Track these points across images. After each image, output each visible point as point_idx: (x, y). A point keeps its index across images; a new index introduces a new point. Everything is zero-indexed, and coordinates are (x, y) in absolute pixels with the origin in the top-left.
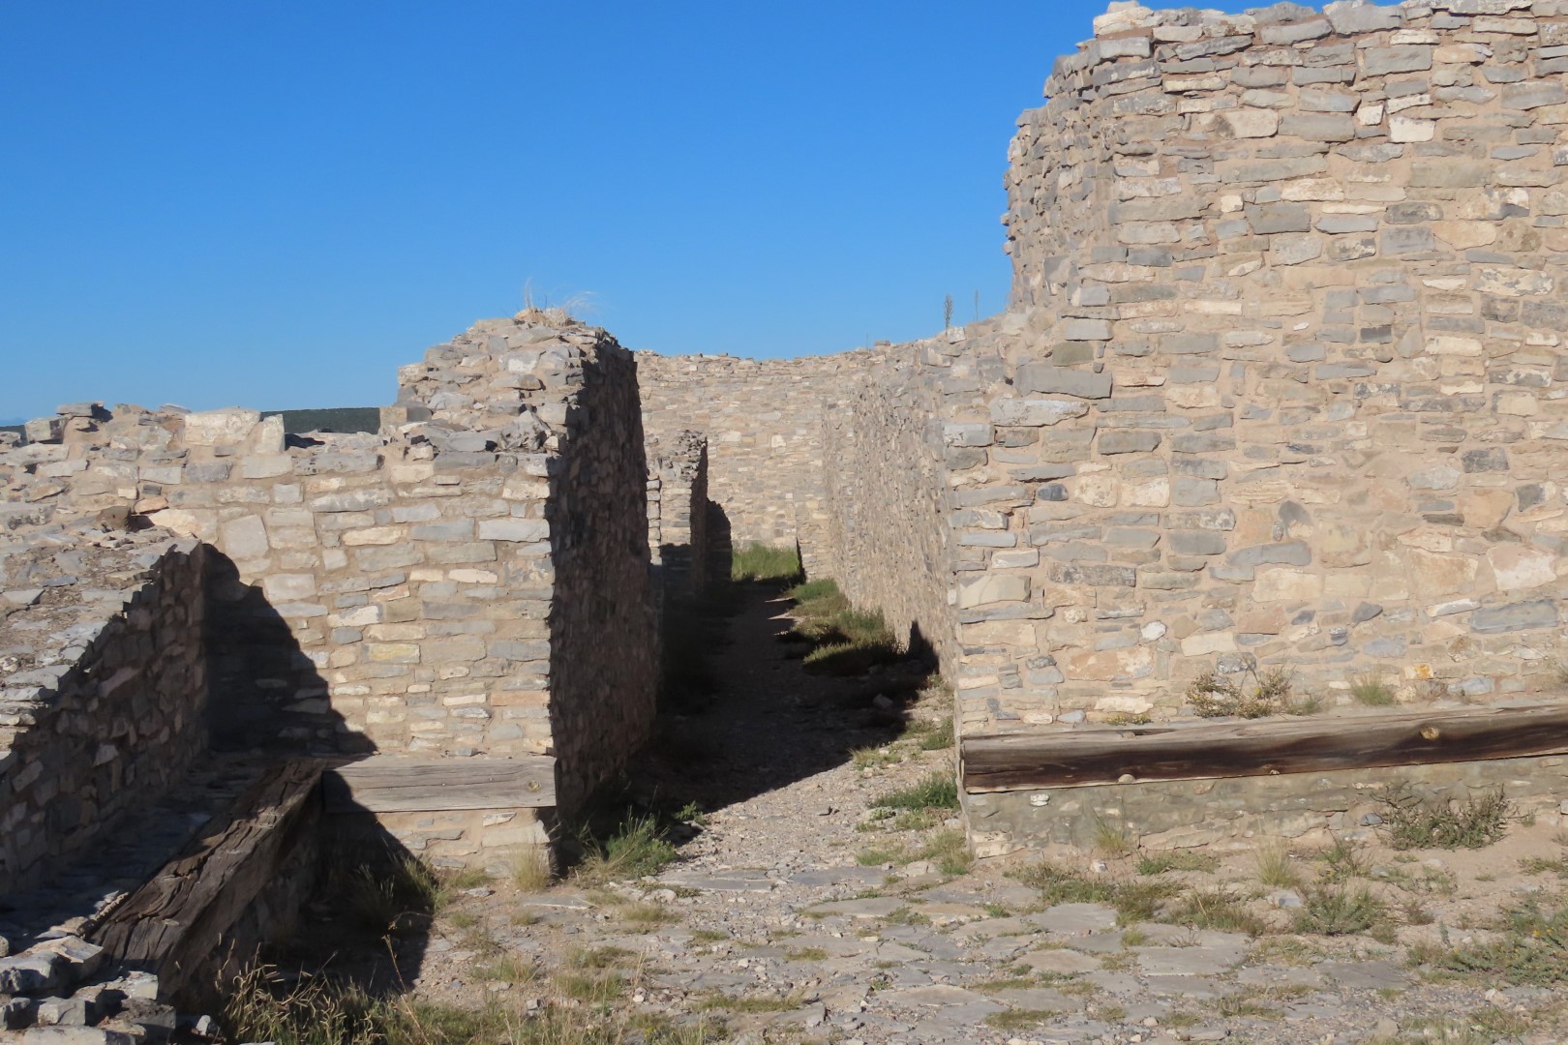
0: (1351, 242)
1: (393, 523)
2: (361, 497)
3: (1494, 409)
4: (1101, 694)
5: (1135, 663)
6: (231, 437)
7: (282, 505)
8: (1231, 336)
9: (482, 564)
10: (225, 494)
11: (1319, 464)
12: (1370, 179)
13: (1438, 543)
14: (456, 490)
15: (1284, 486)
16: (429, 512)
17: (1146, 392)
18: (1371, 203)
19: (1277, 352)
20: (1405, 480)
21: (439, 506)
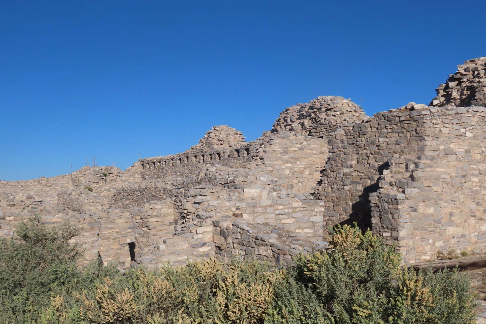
0: (460, 157)
1: (292, 217)
2: (286, 211)
3: (480, 193)
4: (421, 256)
5: (428, 248)
6: (255, 195)
7: (269, 213)
8: (443, 176)
9: (310, 228)
10: (256, 210)
11: (456, 204)
12: (463, 144)
13: (473, 221)
14: (305, 209)
15: (450, 209)
16: (300, 215)
17: (429, 188)
18: (463, 149)
19: (449, 180)
20: (468, 208)
21: (302, 213)
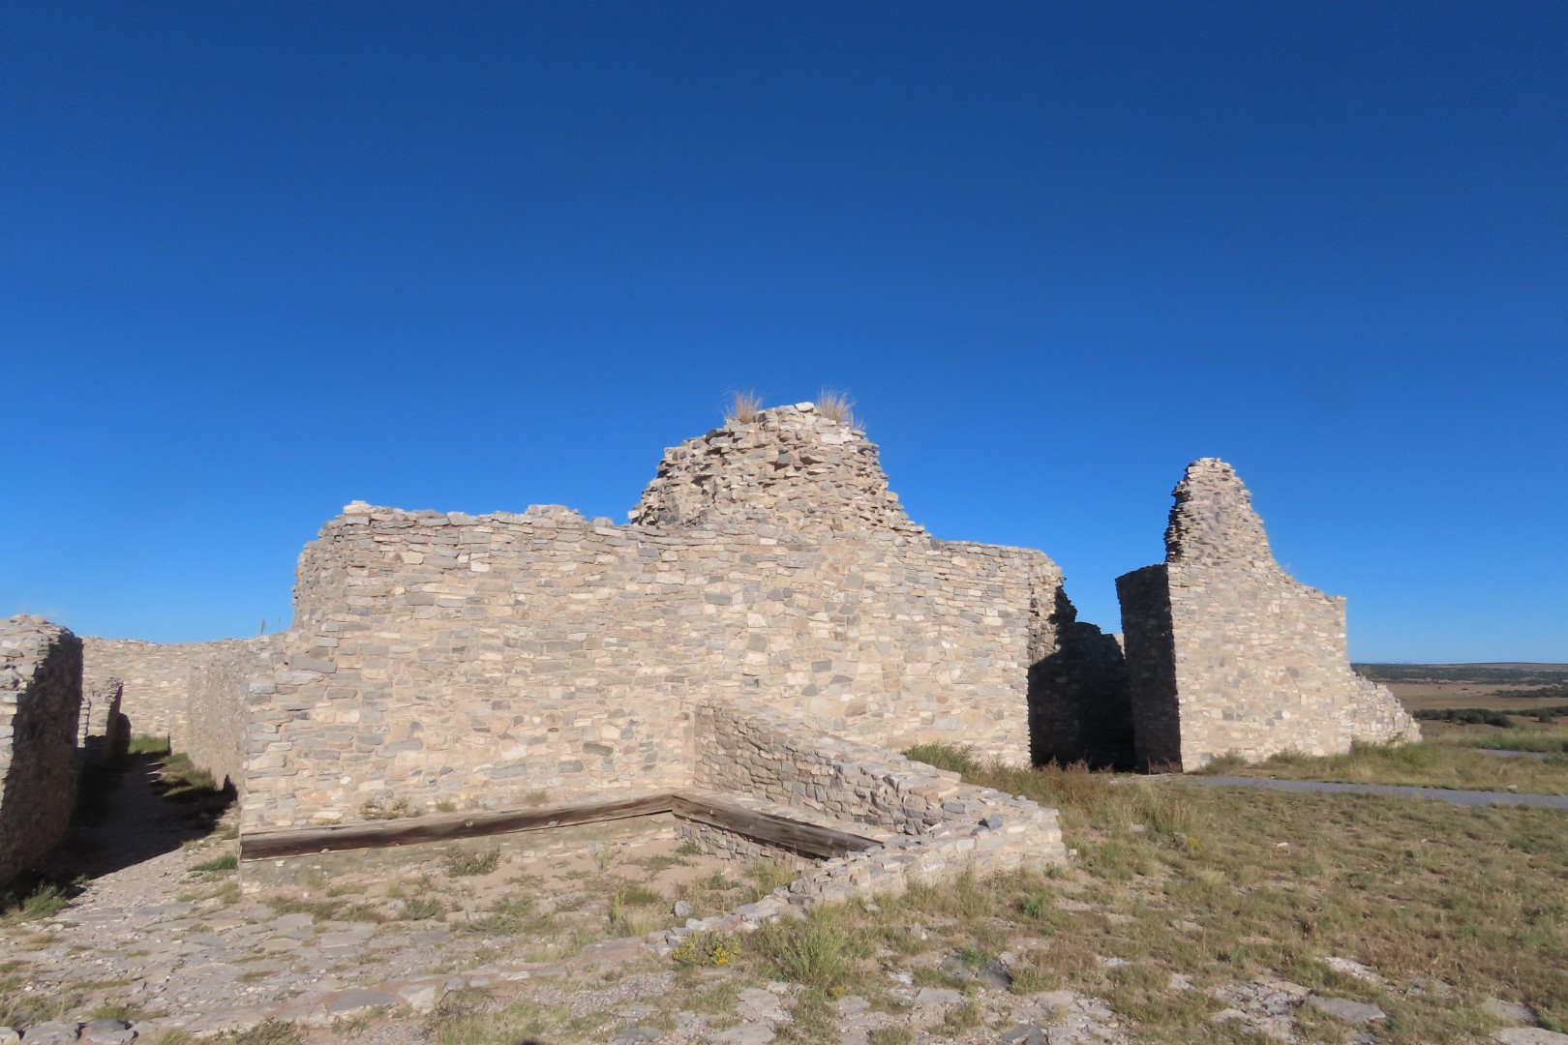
0: (451, 611)
3: (506, 683)
4: (317, 811)
5: (335, 795)
8: (395, 648)
11: (430, 705)
12: (461, 585)
13: (478, 740)
15: (413, 714)
17: (353, 671)
18: (461, 595)
19: (414, 656)
20: (467, 713)
